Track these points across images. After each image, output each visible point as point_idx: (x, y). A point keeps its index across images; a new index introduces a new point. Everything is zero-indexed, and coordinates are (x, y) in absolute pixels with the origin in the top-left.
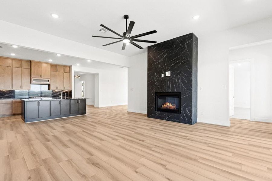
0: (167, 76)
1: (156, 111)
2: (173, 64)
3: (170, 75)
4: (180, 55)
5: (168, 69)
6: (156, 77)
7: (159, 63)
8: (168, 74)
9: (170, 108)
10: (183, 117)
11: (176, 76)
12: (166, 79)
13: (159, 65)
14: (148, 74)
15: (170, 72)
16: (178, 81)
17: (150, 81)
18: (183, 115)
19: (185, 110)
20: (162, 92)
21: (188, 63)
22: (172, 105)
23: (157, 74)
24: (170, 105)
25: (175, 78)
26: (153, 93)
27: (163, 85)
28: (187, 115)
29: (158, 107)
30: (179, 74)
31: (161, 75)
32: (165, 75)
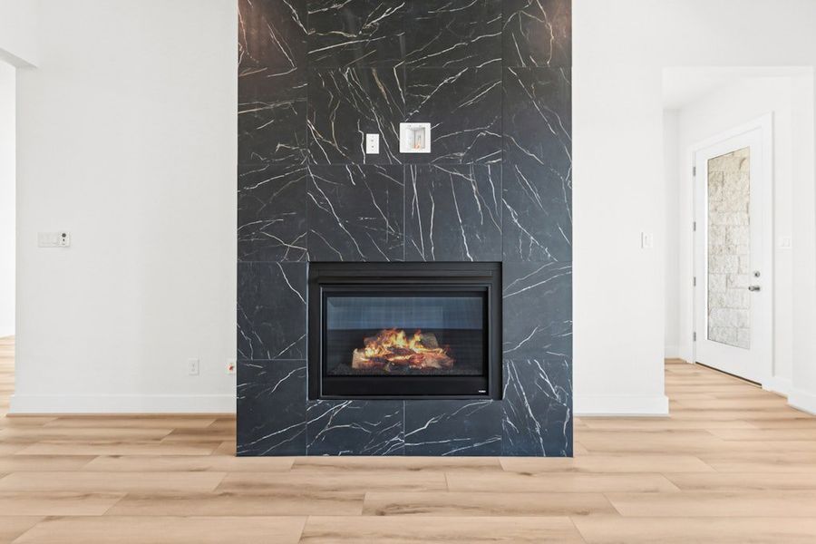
0: (402, 150)
1: (314, 395)
2: (453, 79)
3: (427, 150)
4: (491, 29)
5: (412, 102)
6: (315, 148)
7: (345, 56)
8: (415, 138)
9: (410, 362)
10: (520, 418)
11: (471, 155)
12: (395, 171)
13: (343, 64)
14: (244, 123)
15: (427, 126)
16: (484, 189)
17: (259, 177)
18: (520, 404)
19: (527, 373)
20: (363, 257)
21: (543, 83)
22: (421, 342)
23: (323, 128)
24: (412, 345)
25: (465, 169)
26: (293, 271)
27: (374, 212)
28: (540, 405)
29: (330, 367)
30: (487, 146)
31: (358, 143)
32: (391, 141)
